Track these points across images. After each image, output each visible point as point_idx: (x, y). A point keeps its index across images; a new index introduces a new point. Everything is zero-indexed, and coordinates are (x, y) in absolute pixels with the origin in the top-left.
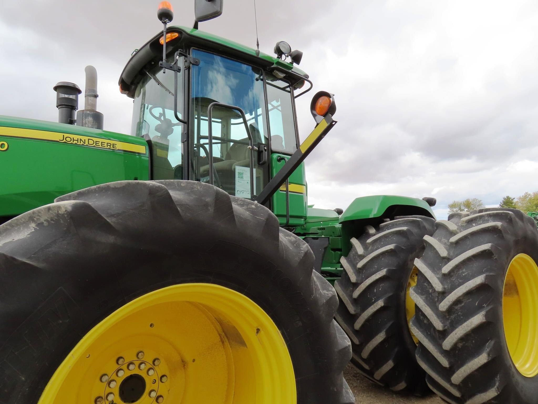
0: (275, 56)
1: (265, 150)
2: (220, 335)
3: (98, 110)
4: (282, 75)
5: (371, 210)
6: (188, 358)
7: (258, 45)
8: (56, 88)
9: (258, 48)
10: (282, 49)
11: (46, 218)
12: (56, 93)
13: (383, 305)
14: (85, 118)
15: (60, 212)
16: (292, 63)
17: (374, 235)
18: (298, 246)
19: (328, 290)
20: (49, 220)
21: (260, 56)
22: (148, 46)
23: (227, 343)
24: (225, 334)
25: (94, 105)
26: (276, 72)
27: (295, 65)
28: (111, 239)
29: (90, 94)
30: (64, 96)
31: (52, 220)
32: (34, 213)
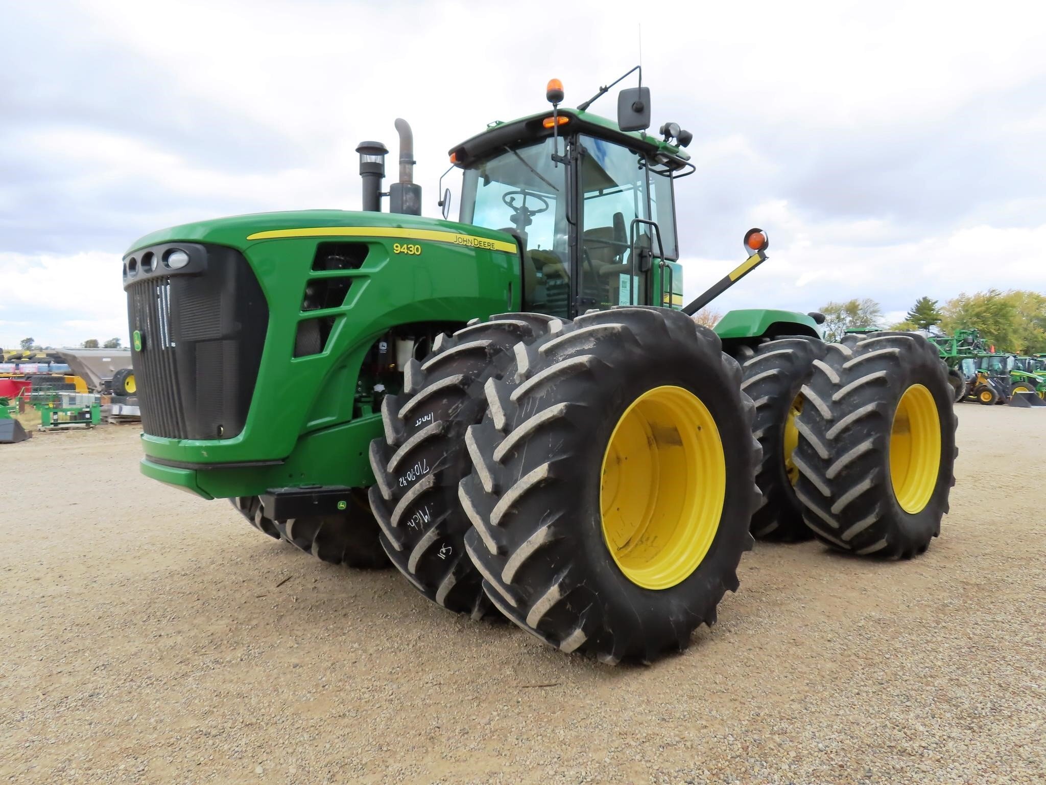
0: (662, 138)
1: (650, 255)
2: (648, 438)
3: (415, 181)
4: (665, 160)
5: (748, 328)
6: (622, 456)
8: (359, 150)
10: (672, 132)
12: (358, 154)
13: (761, 435)
14: (406, 194)
15: (613, 332)
16: (677, 146)
17: (752, 357)
18: (730, 363)
19: (748, 402)
21: (646, 141)
22: (524, 124)
23: (654, 445)
24: (655, 437)
25: (410, 175)
26: (661, 157)
27: (681, 147)
28: (638, 351)
29: (407, 160)
30: (370, 158)
31: (606, 336)
32: (594, 331)
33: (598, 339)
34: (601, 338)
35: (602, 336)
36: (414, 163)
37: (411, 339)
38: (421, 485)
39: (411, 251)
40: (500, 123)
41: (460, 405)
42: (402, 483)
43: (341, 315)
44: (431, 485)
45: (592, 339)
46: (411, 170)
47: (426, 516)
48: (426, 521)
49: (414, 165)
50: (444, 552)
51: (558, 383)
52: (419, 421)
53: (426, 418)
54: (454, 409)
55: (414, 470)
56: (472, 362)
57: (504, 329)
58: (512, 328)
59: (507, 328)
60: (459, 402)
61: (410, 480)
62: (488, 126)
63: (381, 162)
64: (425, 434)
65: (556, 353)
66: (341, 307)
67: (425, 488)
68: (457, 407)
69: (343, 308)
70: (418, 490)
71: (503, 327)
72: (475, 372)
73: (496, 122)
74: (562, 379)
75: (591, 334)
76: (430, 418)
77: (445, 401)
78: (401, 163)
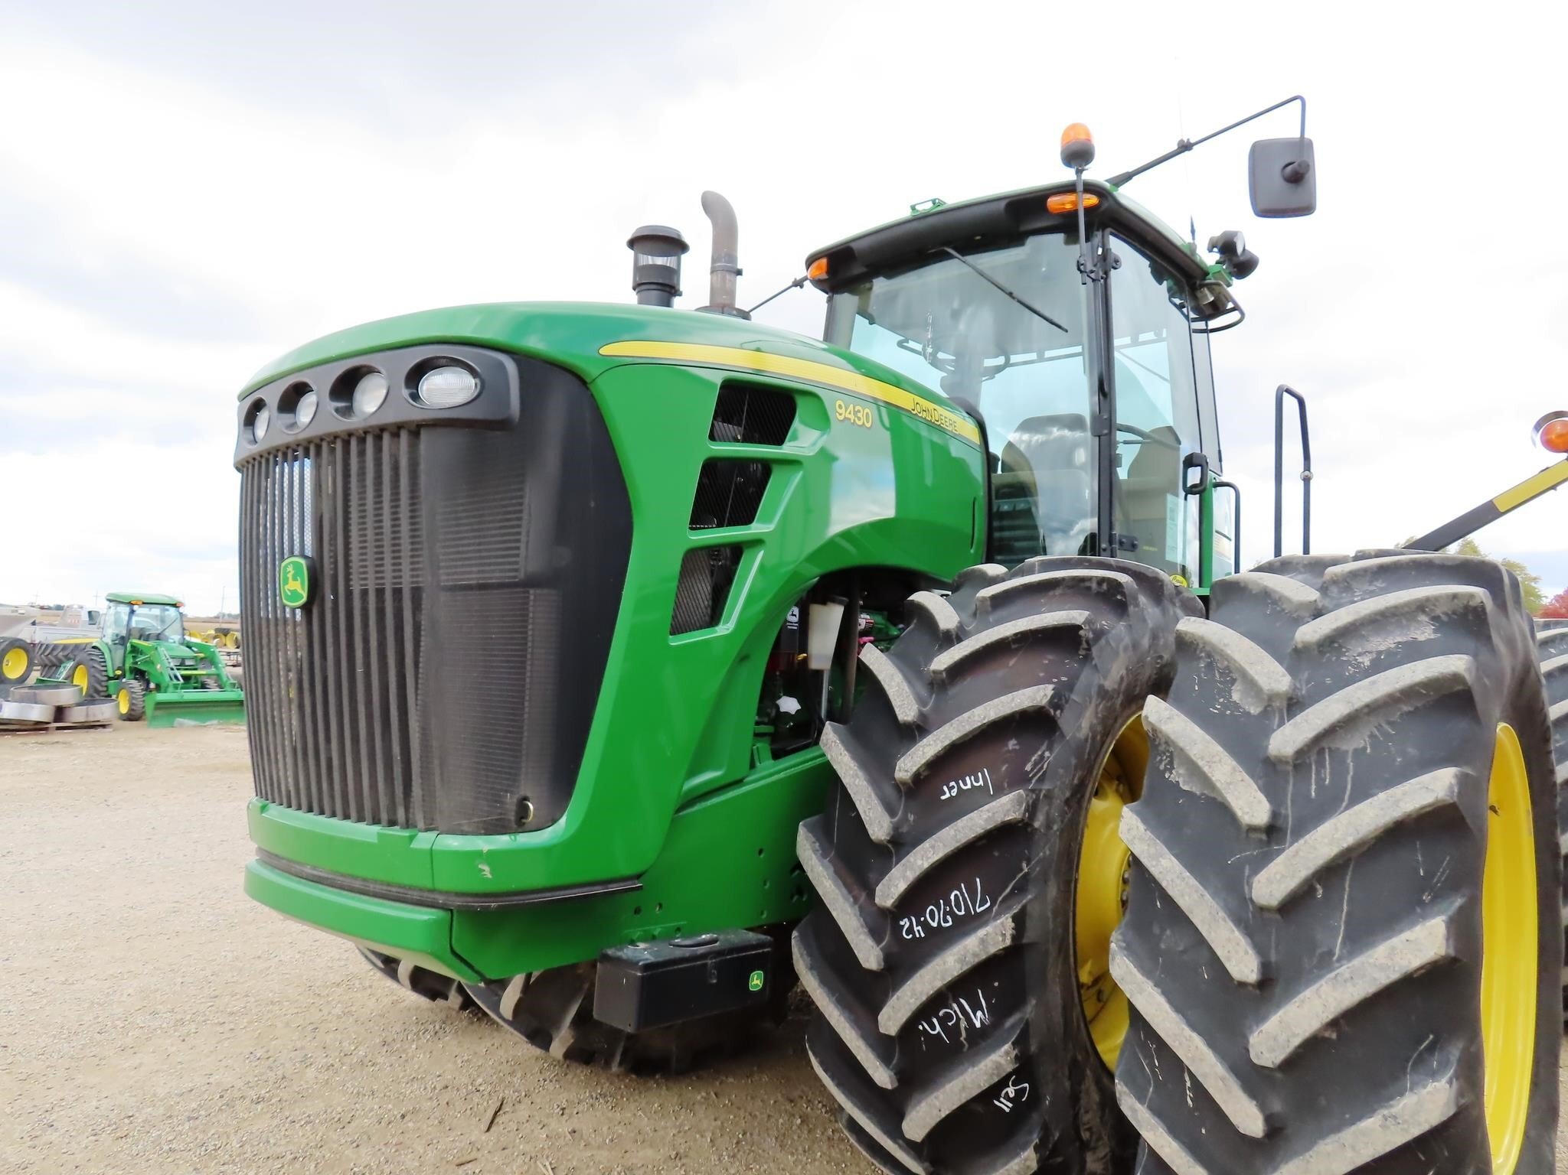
7: (1193, 232)
8: (633, 243)
9: (1194, 239)
11: (1445, 609)
15: (1471, 603)
20: (1450, 613)
22: (1003, 204)
25: (731, 293)
26: (1206, 291)
27: (1234, 281)
29: (726, 266)
30: (653, 260)
31: (1454, 613)
32: (1428, 599)
33: (1435, 619)
34: (1444, 618)
35: (1446, 614)
36: (739, 273)
37: (840, 603)
38: (983, 941)
39: (859, 419)
40: (941, 203)
41: (1047, 754)
42: (910, 930)
43: (756, 543)
44: (1008, 942)
45: (1423, 618)
46: (734, 283)
47: (979, 1013)
48: (978, 1025)
49: (739, 277)
50: (1012, 1095)
51: (1395, 718)
52: (950, 789)
53: (968, 783)
54: (1036, 764)
55: (948, 903)
56: (1051, 657)
57: (1089, 588)
58: (1105, 586)
59: (1094, 586)
60: (1044, 747)
61: (935, 924)
62: (913, 208)
63: (675, 267)
64: (986, 820)
65: (1341, 647)
66: (754, 525)
67: (993, 950)
68: (1042, 757)
69: (755, 529)
70: (975, 955)
71: (1087, 584)
72: (1064, 679)
73: (934, 202)
74: (1406, 708)
75: (1421, 606)
76: (981, 783)
77: (1012, 744)
78: (713, 271)
